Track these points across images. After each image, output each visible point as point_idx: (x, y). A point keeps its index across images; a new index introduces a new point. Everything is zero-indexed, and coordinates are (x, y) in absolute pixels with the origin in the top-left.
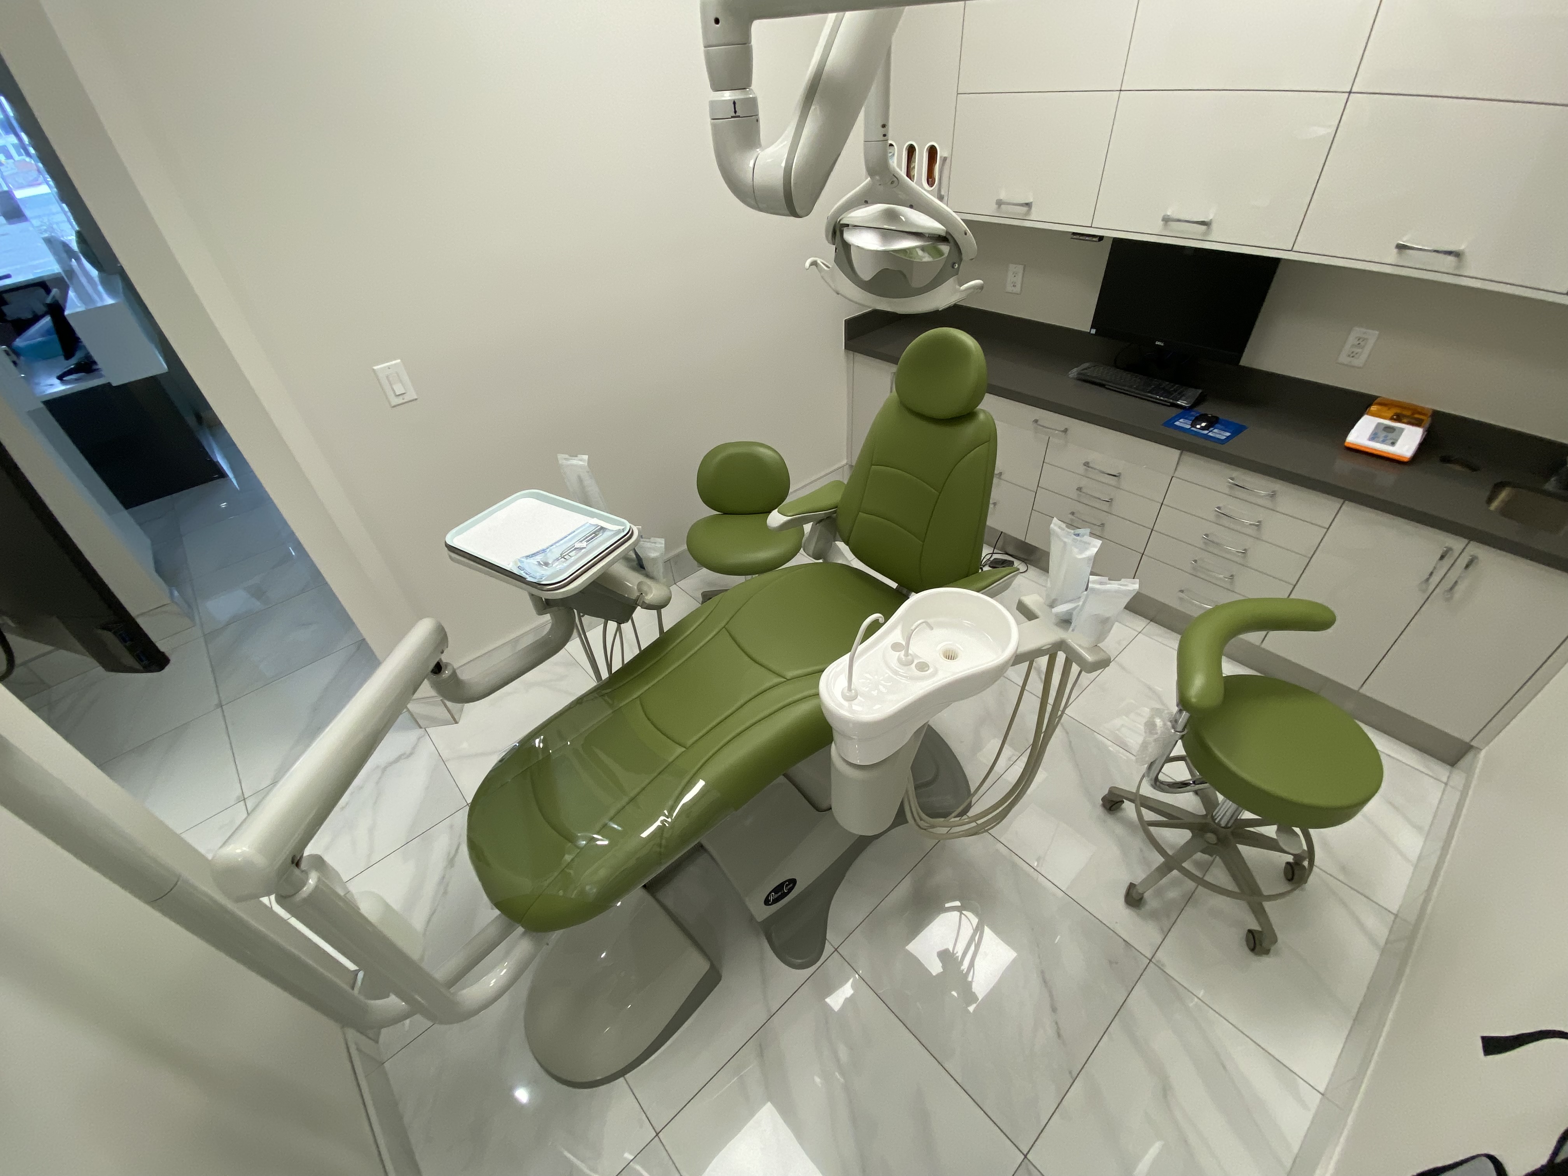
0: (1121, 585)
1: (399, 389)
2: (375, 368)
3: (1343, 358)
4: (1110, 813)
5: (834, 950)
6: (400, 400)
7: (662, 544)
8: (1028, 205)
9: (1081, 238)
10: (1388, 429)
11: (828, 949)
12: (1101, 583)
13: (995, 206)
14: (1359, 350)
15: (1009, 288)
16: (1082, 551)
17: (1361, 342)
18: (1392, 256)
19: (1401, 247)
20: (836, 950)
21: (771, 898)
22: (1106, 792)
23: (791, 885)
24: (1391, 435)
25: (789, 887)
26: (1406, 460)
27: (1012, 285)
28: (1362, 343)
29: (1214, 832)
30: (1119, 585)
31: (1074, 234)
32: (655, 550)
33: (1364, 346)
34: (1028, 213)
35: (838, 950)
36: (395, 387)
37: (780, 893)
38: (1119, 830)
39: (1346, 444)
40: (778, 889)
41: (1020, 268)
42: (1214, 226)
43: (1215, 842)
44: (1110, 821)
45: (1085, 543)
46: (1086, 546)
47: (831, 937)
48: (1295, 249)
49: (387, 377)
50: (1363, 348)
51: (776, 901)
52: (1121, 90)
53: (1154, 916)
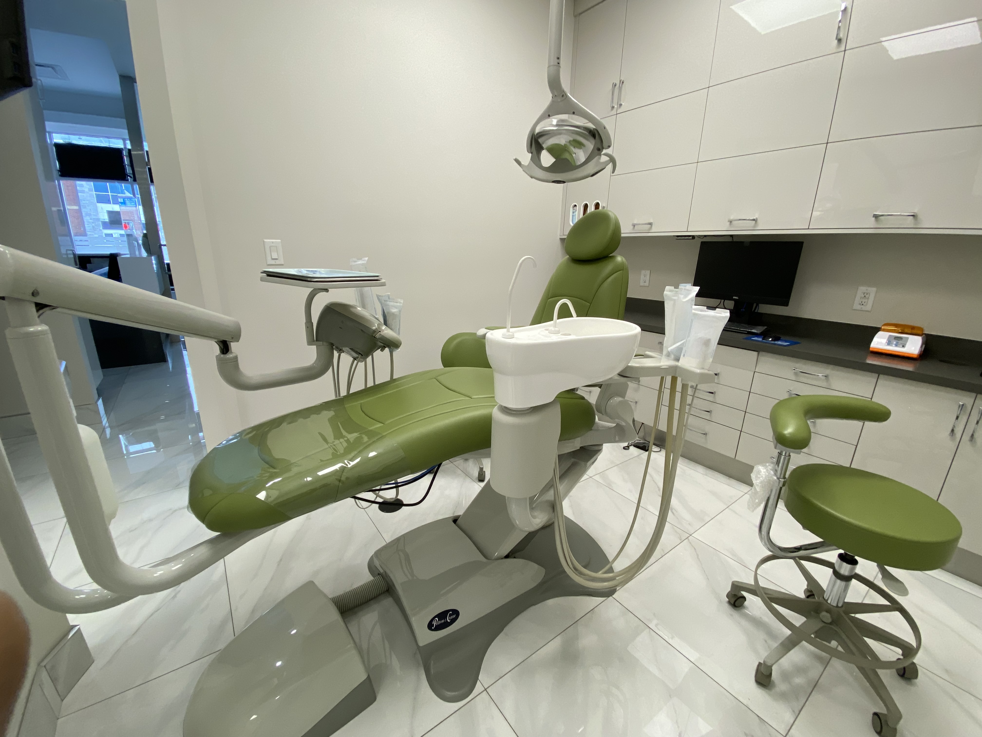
0: (717, 313)
1: (275, 256)
2: (265, 240)
3: (856, 306)
4: (735, 610)
5: (484, 689)
6: (273, 262)
7: (401, 303)
8: (651, 224)
9: (682, 238)
10: (896, 338)
11: (478, 688)
12: (701, 311)
13: (632, 227)
14: (866, 300)
15: (642, 284)
16: (686, 296)
17: (865, 296)
18: (872, 222)
19: (876, 217)
20: (486, 690)
21: (435, 623)
22: (729, 589)
23: (454, 616)
24: (900, 342)
25: (451, 617)
26: (915, 356)
27: (643, 282)
28: (867, 296)
29: (828, 611)
30: (715, 313)
31: (678, 236)
32: (396, 307)
33: (869, 298)
34: (651, 228)
35: (487, 690)
36: (272, 254)
37: (443, 621)
38: (744, 622)
39: (871, 349)
40: (442, 615)
41: (649, 272)
42: (759, 221)
43: (829, 620)
44: (735, 614)
45: (688, 290)
46: (690, 291)
47: (484, 678)
48: (809, 228)
49: (270, 247)
50: (868, 298)
51: (439, 628)
52: (698, 162)
53: (783, 697)
